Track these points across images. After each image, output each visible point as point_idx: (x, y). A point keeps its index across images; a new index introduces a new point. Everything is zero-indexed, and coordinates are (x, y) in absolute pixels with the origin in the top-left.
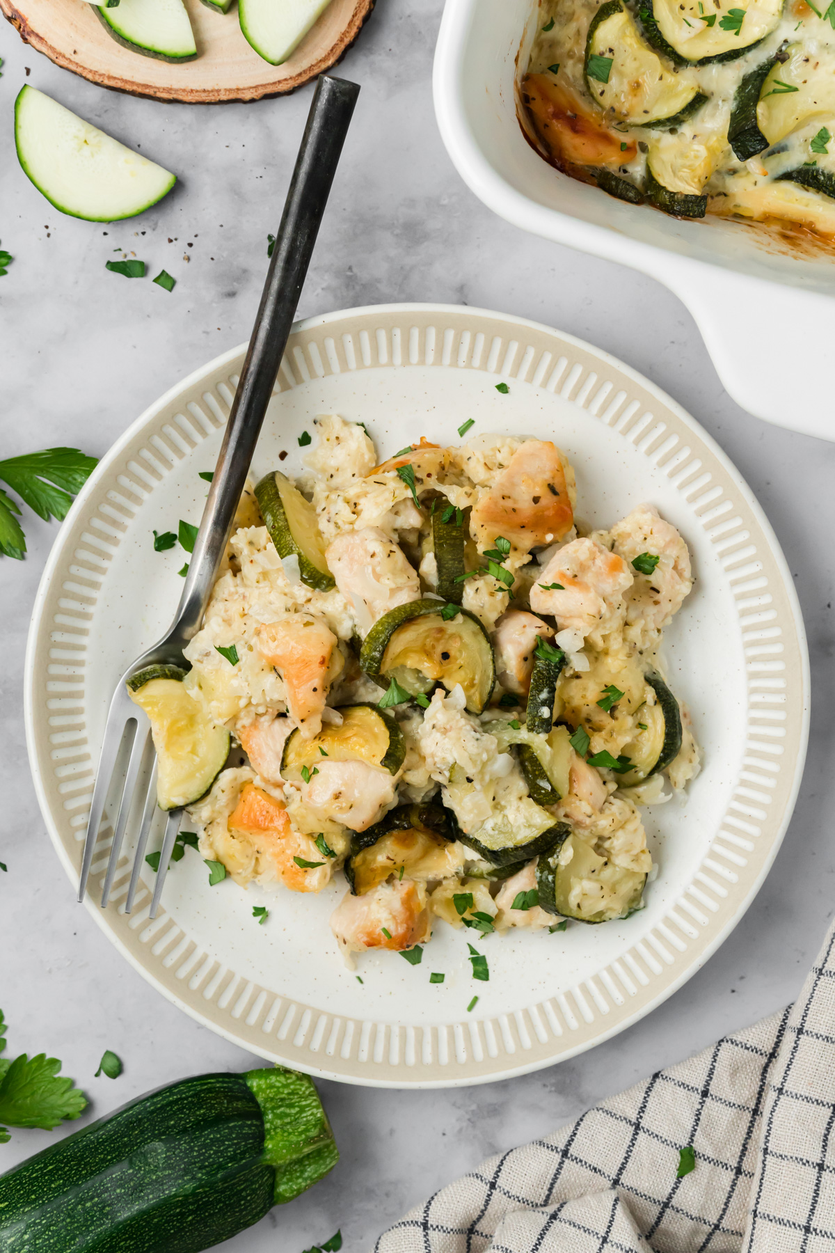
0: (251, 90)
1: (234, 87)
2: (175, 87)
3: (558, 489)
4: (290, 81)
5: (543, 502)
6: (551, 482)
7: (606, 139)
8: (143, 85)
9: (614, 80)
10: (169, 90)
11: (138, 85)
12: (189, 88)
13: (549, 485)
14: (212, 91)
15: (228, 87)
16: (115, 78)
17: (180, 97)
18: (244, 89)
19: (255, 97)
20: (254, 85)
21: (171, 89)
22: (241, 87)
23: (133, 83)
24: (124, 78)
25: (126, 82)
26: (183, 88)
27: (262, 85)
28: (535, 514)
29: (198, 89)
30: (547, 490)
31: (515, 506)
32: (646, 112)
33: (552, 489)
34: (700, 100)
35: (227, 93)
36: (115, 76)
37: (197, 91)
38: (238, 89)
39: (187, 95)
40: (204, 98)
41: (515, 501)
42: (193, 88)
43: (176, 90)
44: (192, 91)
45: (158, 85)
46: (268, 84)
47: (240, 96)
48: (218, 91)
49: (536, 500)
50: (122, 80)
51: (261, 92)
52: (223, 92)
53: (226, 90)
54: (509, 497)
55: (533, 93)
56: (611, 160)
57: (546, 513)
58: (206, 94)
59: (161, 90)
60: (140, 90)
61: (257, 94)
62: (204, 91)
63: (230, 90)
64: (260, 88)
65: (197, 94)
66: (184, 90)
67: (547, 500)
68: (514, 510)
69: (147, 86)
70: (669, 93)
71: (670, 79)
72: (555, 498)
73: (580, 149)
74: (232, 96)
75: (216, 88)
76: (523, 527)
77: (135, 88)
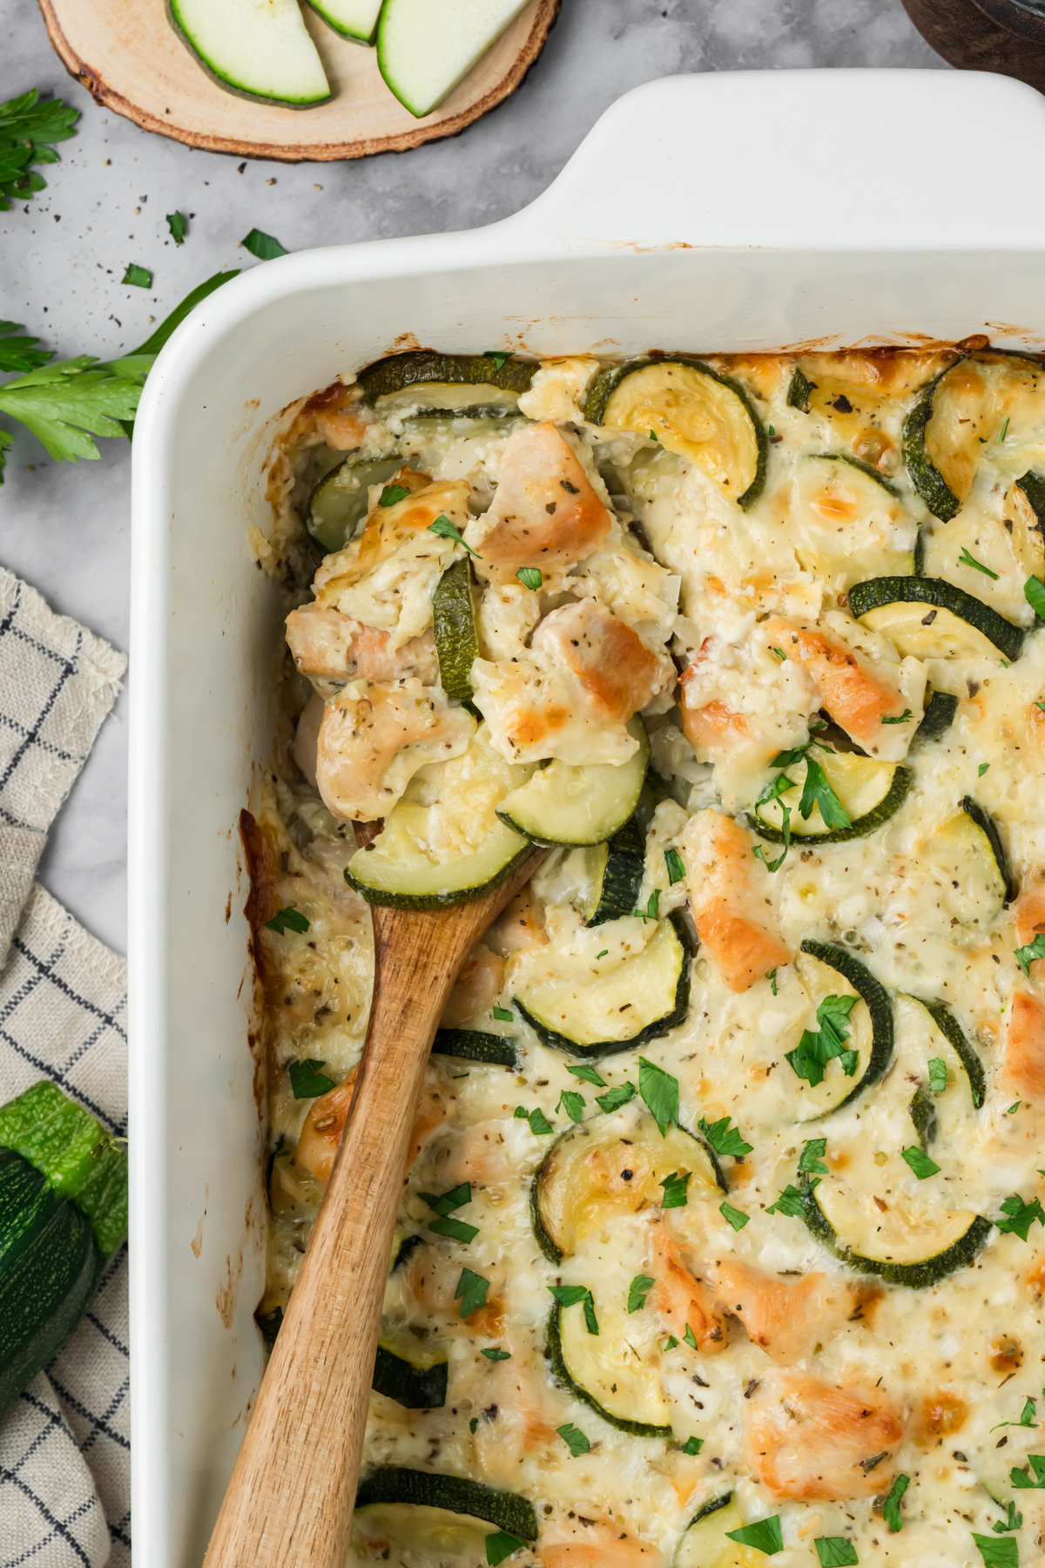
0: (407, 138)
1: (383, 135)
2: (304, 142)
3: (576, 483)
4: (457, 121)
5: (561, 508)
6: (563, 478)
8: (261, 145)
10: (297, 148)
11: (255, 145)
12: (324, 143)
13: (562, 482)
14: (354, 144)
15: (375, 135)
16: (223, 140)
17: (312, 156)
18: (396, 137)
19: (413, 146)
20: (409, 130)
21: (299, 147)
22: (393, 134)
23: (247, 144)
24: (236, 138)
25: (238, 143)
26: (315, 143)
27: (420, 130)
28: (555, 527)
29: (336, 142)
30: (560, 490)
31: (525, 526)
33: (569, 487)
35: (375, 144)
36: (222, 136)
37: (334, 146)
38: (389, 138)
39: (321, 152)
40: (344, 154)
41: (524, 520)
42: (329, 142)
43: (306, 148)
44: (327, 146)
45: (281, 143)
46: (429, 127)
47: (392, 146)
48: (362, 143)
49: (551, 508)
50: (232, 141)
51: (420, 137)
52: (368, 144)
53: (372, 140)
54: (514, 517)
57: (571, 521)
58: (346, 149)
59: (286, 149)
60: (257, 152)
61: (414, 141)
62: (344, 145)
63: (378, 140)
64: (418, 133)
65: (334, 150)
66: (317, 147)
67: (566, 503)
68: (526, 532)
69: (267, 146)
72: (575, 498)
74: (381, 148)
75: (359, 139)
76: (545, 550)
77: (251, 150)
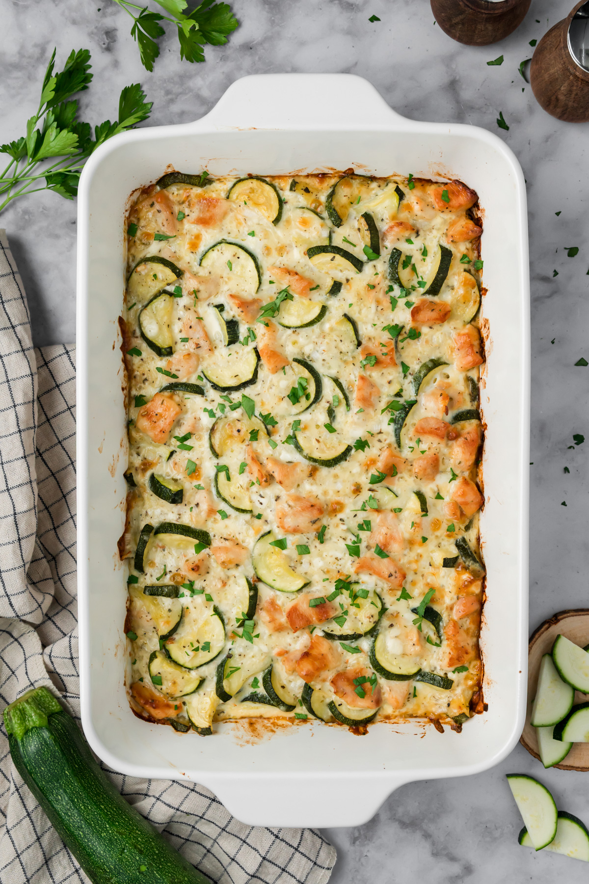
7: (168, 706)
9: (165, 682)
32: (181, 691)
34: (202, 682)
55: (135, 695)
56: (172, 714)
70: (189, 682)
71: (186, 676)
73: (158, 714)
